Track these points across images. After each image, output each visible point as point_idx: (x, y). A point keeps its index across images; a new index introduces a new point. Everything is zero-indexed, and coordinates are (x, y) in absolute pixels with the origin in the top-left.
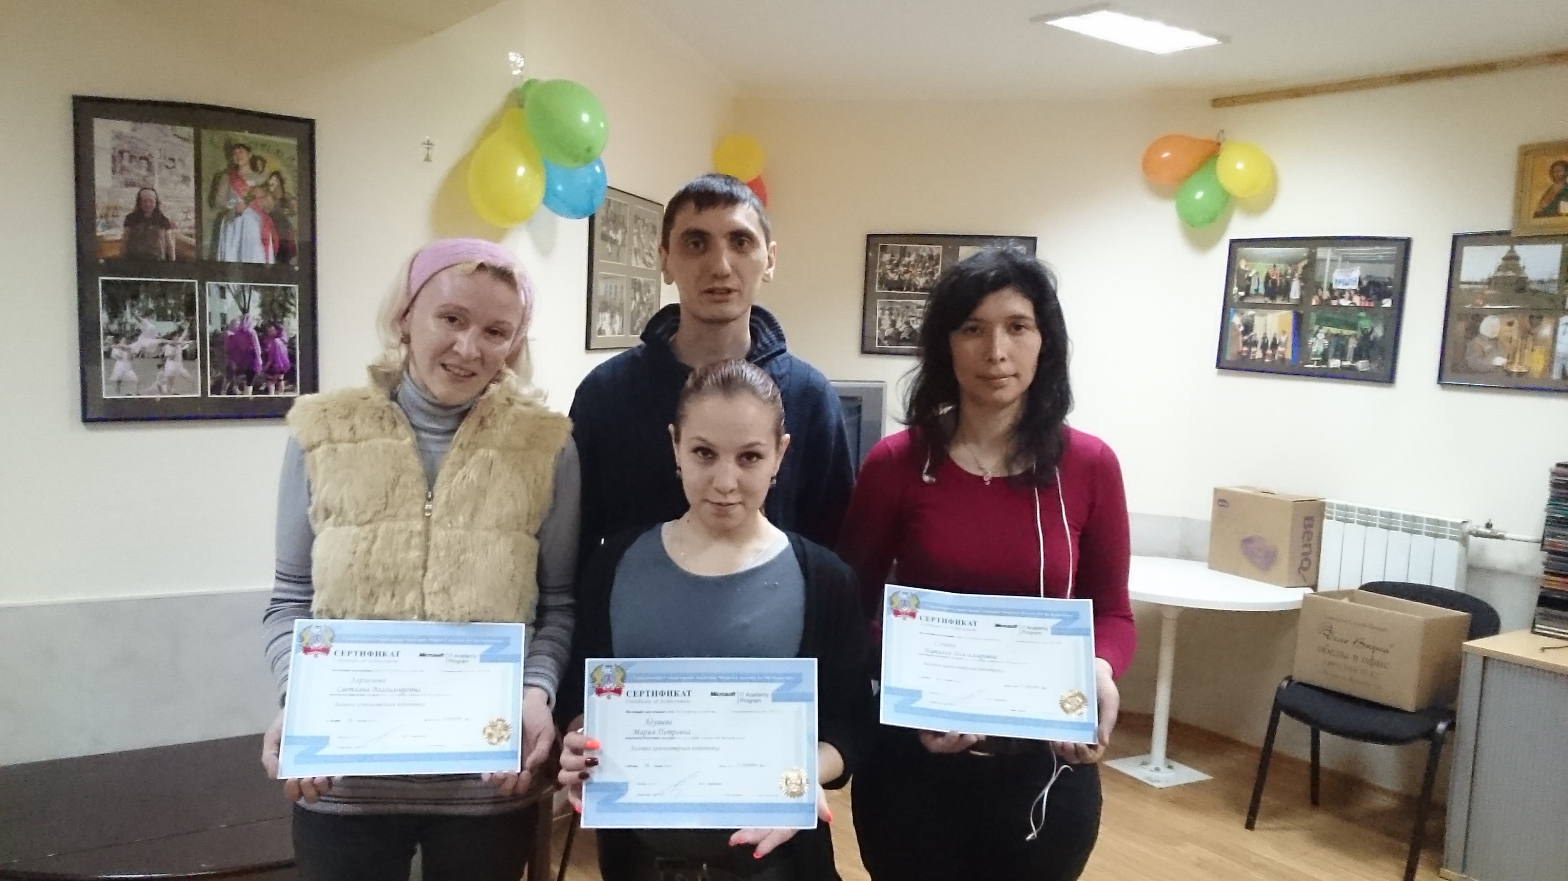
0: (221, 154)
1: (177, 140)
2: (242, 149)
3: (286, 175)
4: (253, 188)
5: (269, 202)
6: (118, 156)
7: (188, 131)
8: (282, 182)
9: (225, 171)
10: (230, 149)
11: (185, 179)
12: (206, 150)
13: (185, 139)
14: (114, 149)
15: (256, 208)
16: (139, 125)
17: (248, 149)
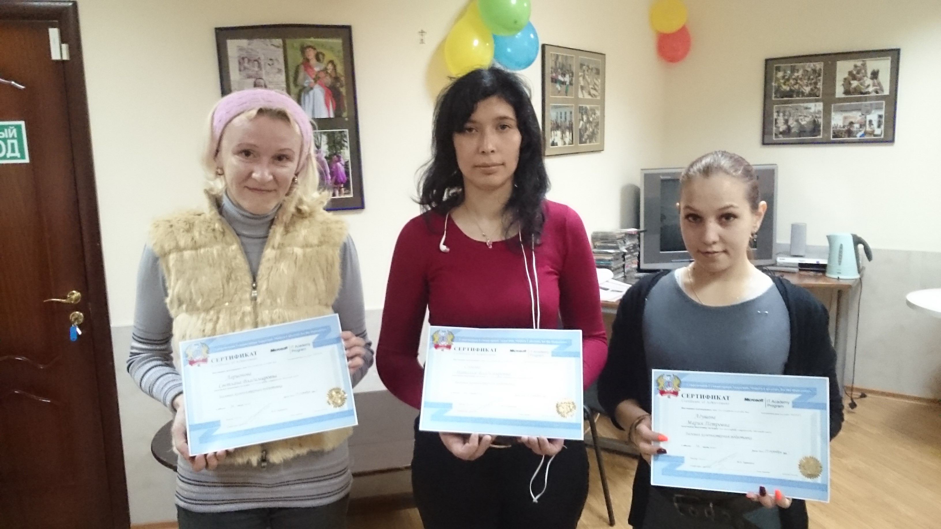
0: (299, 53)
1: (273, 47)
2: (310, 49)
3: (337, 62)
4: (319, 72)
5: (328, 80)
6: (241, 61)
7: (279, 42)
8: (335, 66)
9: (302, 64)
10: (303, 49)
11: (280, 71)
12: (290, 52)
13: (278, 47)
14: (239, 57)
15: (321, 85)
16: (251, 41)
17: (315, 49)
